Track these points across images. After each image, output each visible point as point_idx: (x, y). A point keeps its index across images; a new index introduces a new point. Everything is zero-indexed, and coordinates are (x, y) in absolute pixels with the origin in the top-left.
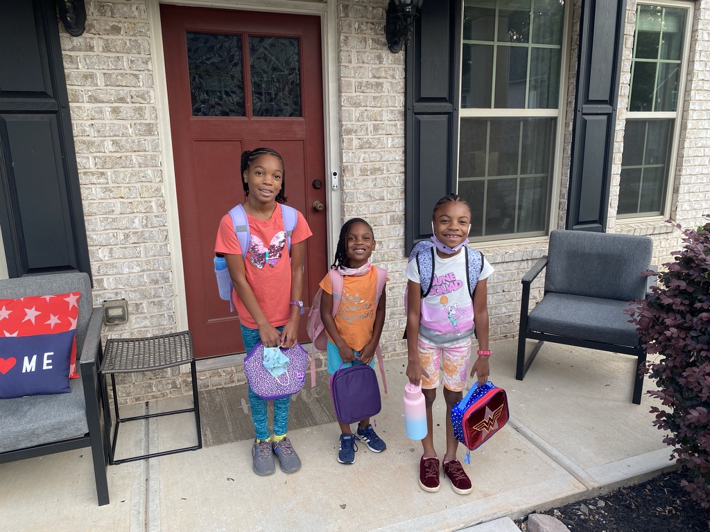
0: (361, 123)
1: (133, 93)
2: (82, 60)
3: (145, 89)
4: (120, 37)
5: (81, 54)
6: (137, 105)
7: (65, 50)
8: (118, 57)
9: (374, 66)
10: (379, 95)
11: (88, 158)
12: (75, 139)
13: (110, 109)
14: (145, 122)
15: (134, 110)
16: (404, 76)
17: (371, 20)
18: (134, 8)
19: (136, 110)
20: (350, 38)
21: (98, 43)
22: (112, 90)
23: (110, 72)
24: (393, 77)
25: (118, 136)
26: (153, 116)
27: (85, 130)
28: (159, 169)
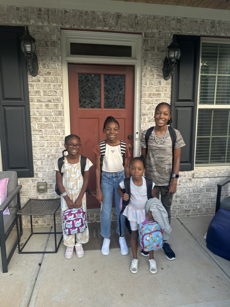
0: (150, 111)
1: (54, 99)
2: (36, 86)
3: (59, 97)
4: (50, 76)
5: (35, 83)
6: (56, 103)
7: (29, 82)
8: (49, 84)
9: (157, 86)
10: (159, 99)
11: (35, 124)
12: (31, 116)
13: (45, 105)
14: (58, 110)
15: (54, 105)
16: (171, 90)
17: (156, 66)
18: (56, 65)
19: (55, 105)
20: (146, 74)
21: (42, 79)
22: (46, 97)
23: (46, 90)
24: (166, 91)
25: (47, 115)
26: (62, 108)
27: (35, 113)
28: (63, 129)
